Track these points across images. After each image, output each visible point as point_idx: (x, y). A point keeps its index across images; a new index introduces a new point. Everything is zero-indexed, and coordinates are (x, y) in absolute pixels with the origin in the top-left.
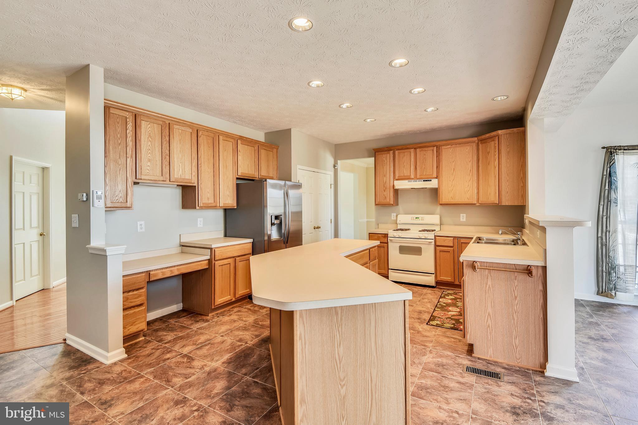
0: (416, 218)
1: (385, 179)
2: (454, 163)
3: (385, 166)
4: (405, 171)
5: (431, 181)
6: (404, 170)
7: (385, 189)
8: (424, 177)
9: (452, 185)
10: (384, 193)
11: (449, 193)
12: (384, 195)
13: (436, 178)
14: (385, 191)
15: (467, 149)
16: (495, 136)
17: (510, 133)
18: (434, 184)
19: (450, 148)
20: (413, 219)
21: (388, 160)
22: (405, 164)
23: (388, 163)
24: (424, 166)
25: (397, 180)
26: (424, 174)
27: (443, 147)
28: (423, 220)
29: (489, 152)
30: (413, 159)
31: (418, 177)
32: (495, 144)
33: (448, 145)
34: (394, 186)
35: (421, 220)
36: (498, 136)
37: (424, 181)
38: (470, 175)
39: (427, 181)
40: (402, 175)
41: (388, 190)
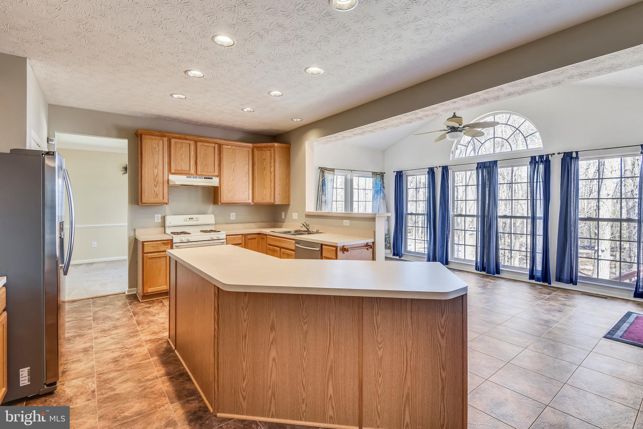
0: (189, 219)
1: (156, 171)
2: (233, 164)
3: (156, 154)
4: (182, 165)
5: (212, 178)
6: (182, 163)
7: (155, 183)
8: (204, 174)
9: (232, 185)
10: (155, 189)
11: (229, 192)
12: (155, 191)
13: (217, 176)
14: (156, 186)
15: (244, 152)
16: (271, 147)
17: (281, 147)
18: (215, 182)
19: (230, 148)
20: (186, 220)
21: (161, 148)
22: (183, 156)
23: (161, 152)
24: (205, 163)
25: (173, 174)
26: (205, 171)
27: (224, 147)
28: (198, 220)
29: (265, 159)
30: (192, 153)
31: (199, 173)
32: (271, 153)
33: (229, 145)
34: (168, 180)
35: (195, 221)
36: (274, 147)
37: (205, 178)
38: (247, 176)
39: (208, 178)
40: (180, 169)
41: (161, 185)
